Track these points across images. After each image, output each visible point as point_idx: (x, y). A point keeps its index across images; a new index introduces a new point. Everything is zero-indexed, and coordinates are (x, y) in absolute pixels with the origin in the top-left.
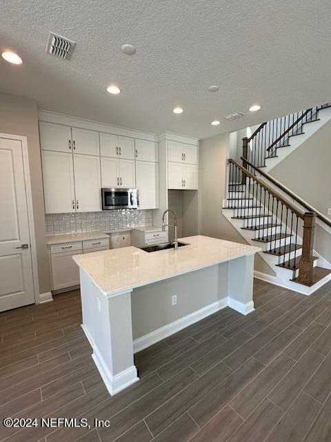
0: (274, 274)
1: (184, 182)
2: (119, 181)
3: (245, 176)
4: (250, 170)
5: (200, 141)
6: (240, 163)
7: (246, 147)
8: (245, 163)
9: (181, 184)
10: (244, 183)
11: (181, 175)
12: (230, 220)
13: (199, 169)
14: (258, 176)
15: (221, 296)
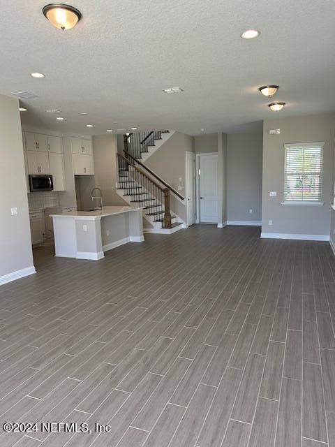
0: (152, 227)
1: (85, 169)
2: (39, 168)
3: (127, 164)
4: (130, 160)
5: (93, 137)
6: (123, 154)
7: (126, 141)
8: (127, 155)
9: (83, 170)
10: (127, 170)
11: (83, 164)
12: (122, 197)
13: (94, 159)
14: (137, 165)
15: (128, 236)
